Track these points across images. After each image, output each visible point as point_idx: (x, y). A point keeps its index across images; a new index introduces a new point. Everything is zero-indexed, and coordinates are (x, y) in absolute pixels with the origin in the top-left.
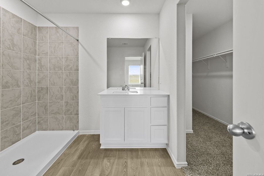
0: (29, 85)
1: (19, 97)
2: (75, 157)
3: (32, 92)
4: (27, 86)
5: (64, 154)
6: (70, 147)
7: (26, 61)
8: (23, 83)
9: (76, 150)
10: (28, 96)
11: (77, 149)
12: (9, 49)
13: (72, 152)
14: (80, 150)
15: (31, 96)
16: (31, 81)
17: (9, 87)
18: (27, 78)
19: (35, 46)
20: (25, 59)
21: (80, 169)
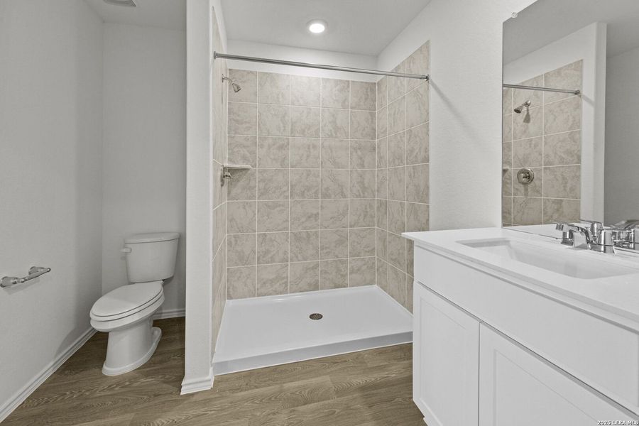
0: (362, 195)
1: (344, 214)
2: (360, 380)
3: (366, 209)
4: (357, 196)
5: (358, 356)
6: (381, 352)
7: (356, 152)
8: (351, 191)
9: (380, 368)
10: (360, 215)
11: (385, 366)
12: (331, 136)
13: (369, 365)
14: (384, 374)
15: (365, 216)
16: (364, 189)
17: (330, 197)
18: (358, 183)
19: (372, 122)
20: (354, 149)
21: (335, 412)
